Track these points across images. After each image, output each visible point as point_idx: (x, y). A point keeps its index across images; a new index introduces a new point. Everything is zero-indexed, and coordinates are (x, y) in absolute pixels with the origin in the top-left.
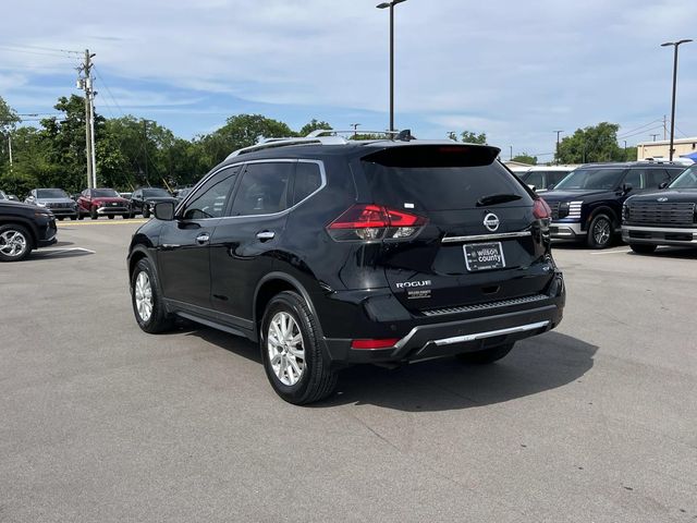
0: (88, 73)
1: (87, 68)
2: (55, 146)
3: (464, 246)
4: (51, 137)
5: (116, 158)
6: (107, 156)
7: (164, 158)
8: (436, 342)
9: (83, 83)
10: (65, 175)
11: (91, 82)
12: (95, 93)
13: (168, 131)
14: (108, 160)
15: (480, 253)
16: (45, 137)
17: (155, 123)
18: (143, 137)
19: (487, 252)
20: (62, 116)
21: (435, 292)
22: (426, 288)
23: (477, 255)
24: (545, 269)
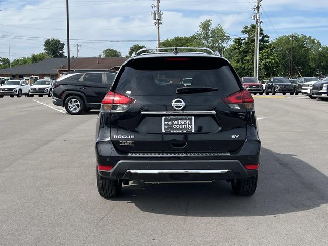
0: (258, 11)
1: (258, 8)
2: (240, 53)
3: (164, 118)
4: (239, 48)
5: (273, 59)
6: (268, 58)
7: (314, 58)
8: (131, 171)
9: (255, 16)
10: (244, 69)
11: (260, 15)
12: (261, 22)
13: (318, 42)
14: (268, 60)
15: (175, 123)
16: (235, 49)
17: (310, 37)
18: (303, 46)
19: (179, 122)
20: (245, 36)
21: (136, 142)
22: (130, 139)
23: (173, 124)
24: (233, 136)
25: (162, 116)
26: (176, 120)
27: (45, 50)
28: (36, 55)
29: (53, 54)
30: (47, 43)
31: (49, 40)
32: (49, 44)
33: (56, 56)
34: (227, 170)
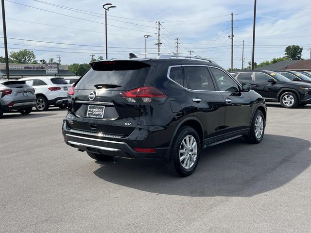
3: (89, 106)
8: (69, 142)
15: (94, 110)
19: (97, 110)
22: (72, 120)
23: (93, 111)
24: (126, 124)
25: (88, 104)
26: (95, 108)
27: (285, 54)
28: (276, 59)
29: (292, 58)
30: (288, 49)
31: (289, 47)
32: (289, 50)
33: (295, 59)
34: (117, 150)
